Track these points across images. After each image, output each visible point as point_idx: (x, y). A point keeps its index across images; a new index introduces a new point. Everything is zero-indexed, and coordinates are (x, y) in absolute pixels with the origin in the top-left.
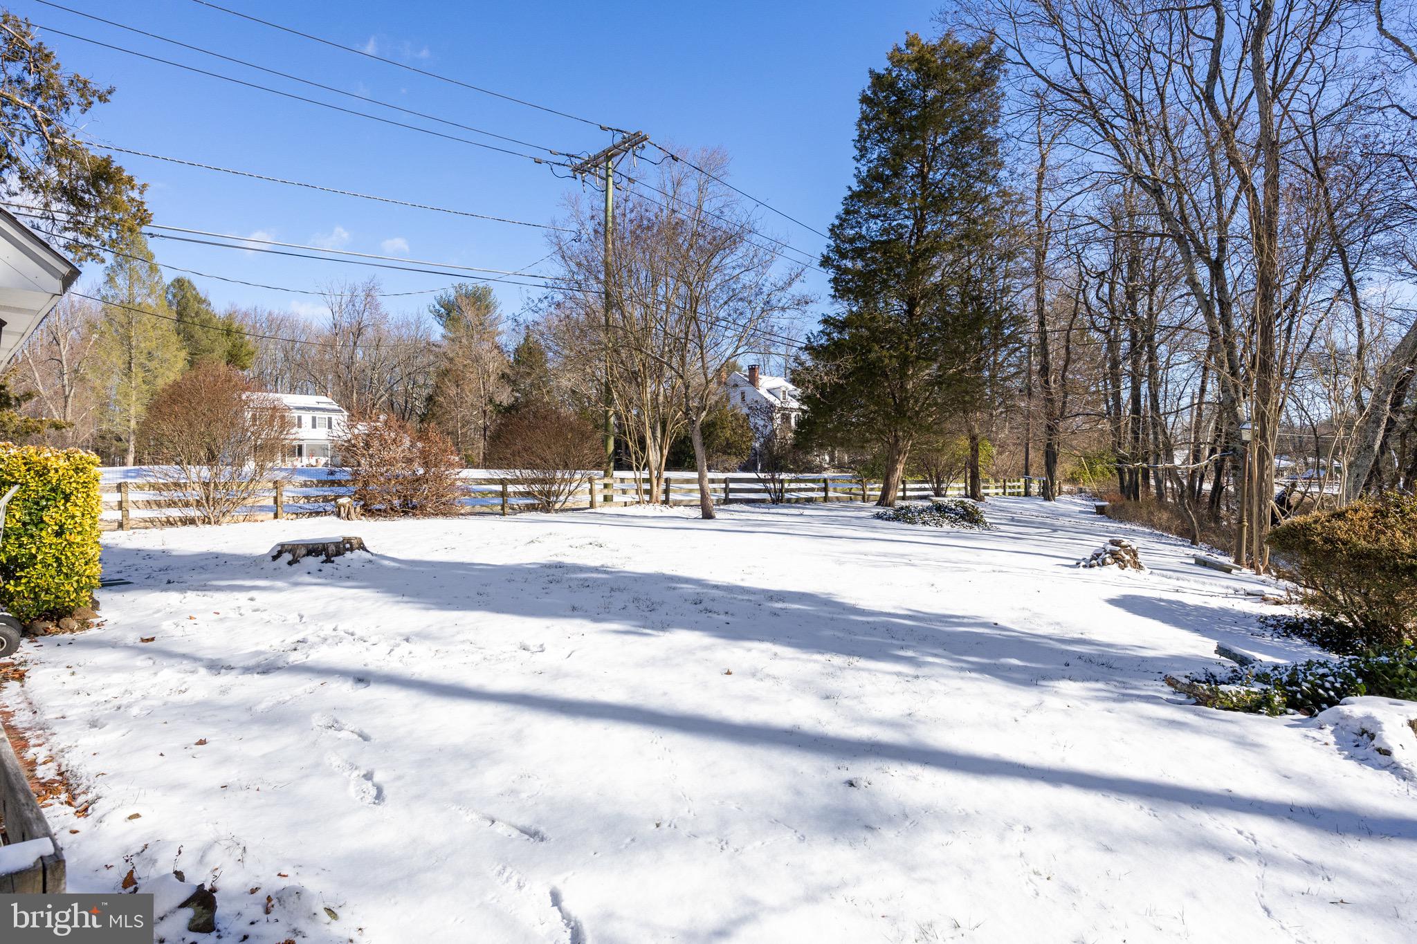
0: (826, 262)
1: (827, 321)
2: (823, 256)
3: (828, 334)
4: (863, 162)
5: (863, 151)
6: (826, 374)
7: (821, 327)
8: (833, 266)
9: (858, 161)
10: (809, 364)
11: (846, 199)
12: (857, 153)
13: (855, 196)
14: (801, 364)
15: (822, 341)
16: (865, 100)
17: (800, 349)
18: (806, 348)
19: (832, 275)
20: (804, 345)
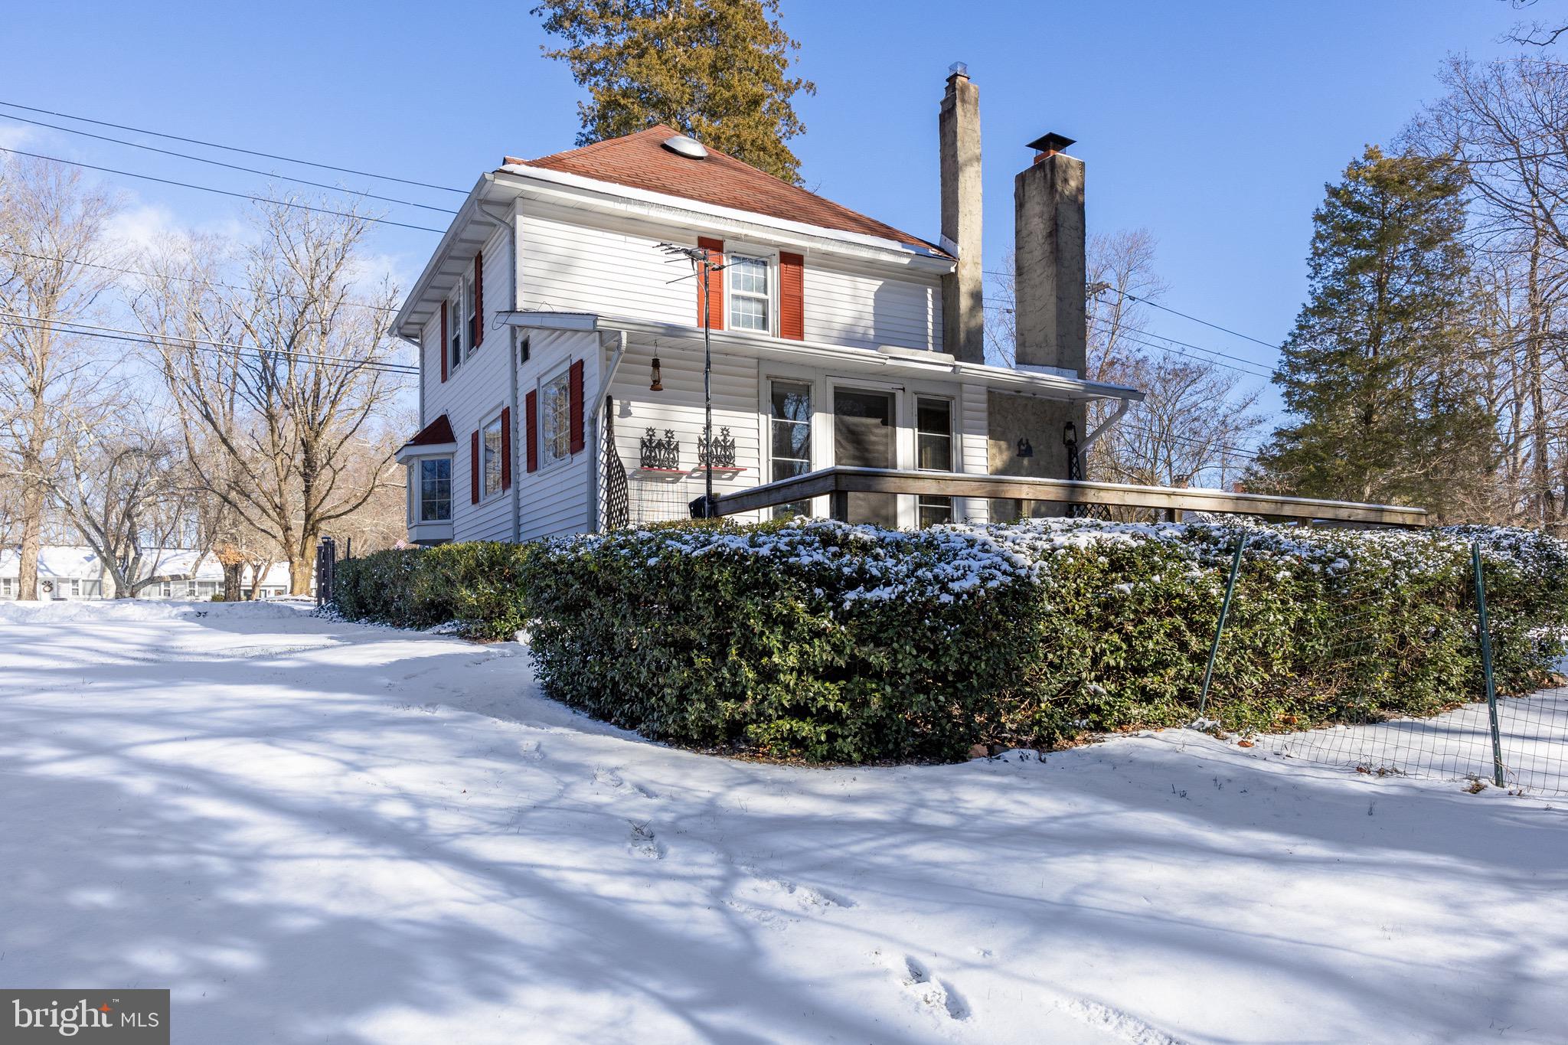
0: (1278, 378)
1: (1280, 433)
2: (1275, 373)
3: (1281, 446)
4: (1317, 279)
5: (1317, 269)
6: (1279, 483)
7: (1274, 440)
8: (1285, 380)
9: (1312, 278)
10: (1262, 473)
11: (1299, 316)
12: (1310, 271)
13: (1308, 312)
14: (1255, 474)
15: (1274, 453)
16: (1319, 218)
17: (1253, 460)
18: (1258, 459)
19: (1284, 389)
20: (1255, 456)
